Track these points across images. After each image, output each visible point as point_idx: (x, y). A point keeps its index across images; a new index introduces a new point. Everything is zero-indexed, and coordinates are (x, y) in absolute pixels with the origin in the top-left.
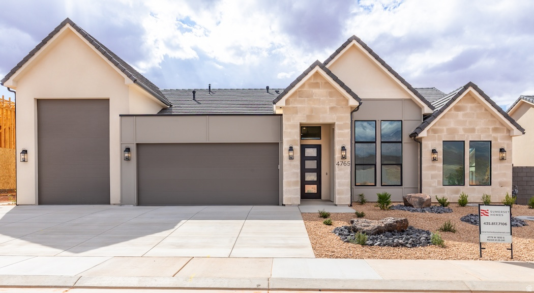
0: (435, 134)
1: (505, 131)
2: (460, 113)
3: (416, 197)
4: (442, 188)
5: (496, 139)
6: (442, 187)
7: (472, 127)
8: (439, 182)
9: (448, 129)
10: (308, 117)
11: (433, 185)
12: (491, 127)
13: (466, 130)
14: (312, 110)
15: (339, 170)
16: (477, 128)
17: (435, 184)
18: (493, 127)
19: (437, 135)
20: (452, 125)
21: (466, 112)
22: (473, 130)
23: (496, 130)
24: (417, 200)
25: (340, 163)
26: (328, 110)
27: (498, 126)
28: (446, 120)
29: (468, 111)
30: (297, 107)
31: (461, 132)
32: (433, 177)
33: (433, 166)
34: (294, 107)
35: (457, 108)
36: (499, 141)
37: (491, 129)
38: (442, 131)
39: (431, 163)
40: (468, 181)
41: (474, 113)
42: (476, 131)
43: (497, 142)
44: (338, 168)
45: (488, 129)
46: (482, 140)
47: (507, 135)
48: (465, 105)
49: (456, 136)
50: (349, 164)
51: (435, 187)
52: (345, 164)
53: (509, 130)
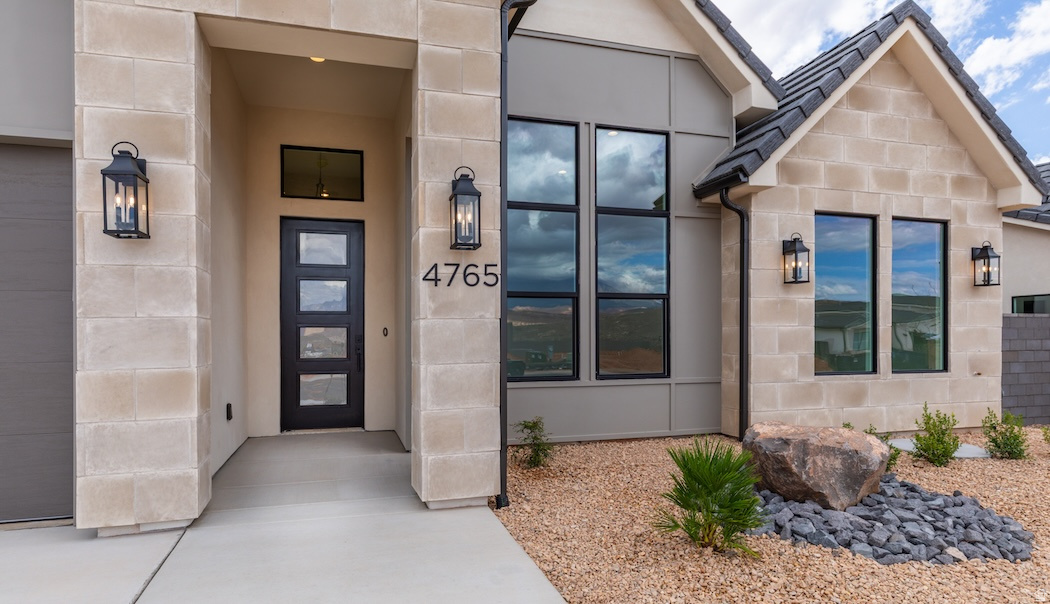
0: (792, 183)
1: (985, 190)
2: (867, 117)
4: (812, 385)
5: (961, 215)
6: (812, 378)
7: (898, 167)
8: (802, 359)
9: (829, 170)
11: (785, 372)
12: (950, 174)
13: (881, 179)
15: (436, 312)
16: (913, 173)
17: (791, 371)
18: (955, 173)
19: (796, 187)
20: (843, 156)
21: (882, 114)
22: (899, 180)
23: (961, 184)
25: (445, 272)
27: (967, 172)
28: (825, 135)
29: (889, 110)
31: (870, 184)
32: (785, 344)
33: (785, 302)
35: (857, 97)
36: (971, 222)
37: (948, 181)
38: (810, 174)
39: (779, 294)
40: (887, 356)
41: (905, 121)
42: (911, 182)
43: (964, 226)
44: (433, 297)
45: (942, 178)
46: (925, 216)
47: (990, 203)
48: (882, 89)
49: (854, 195)
50: (491, 280)
51: (793, 380)
52: (471, 279)
53: (993, 189)
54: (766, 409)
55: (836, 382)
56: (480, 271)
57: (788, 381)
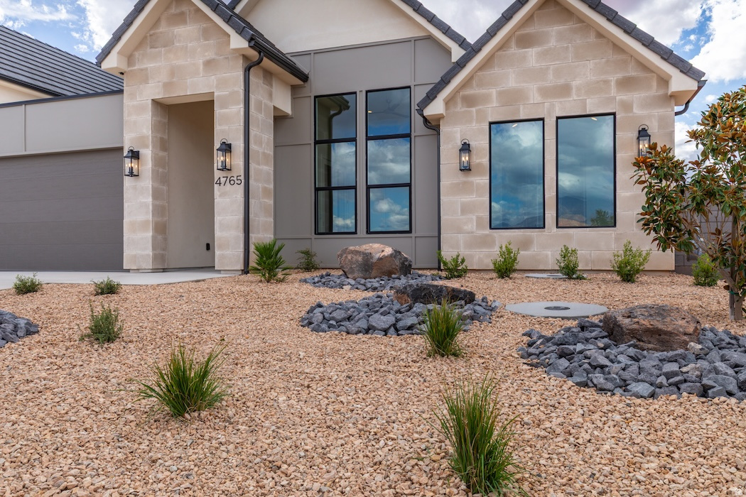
0: (469, 107)
1: (654, 84)
2: (532, 53)
3: (357, 252)
4: (487, 235)
5: (627, 107)
6: (488, 231)
7: (562, 81)
8: (479, 219)
9: (500, 94)
10: (167, 86)
11: (466, 228)
12: (613, 78)
13: (546, 92)
14: (173, 72)
15: (220, 196)
16: (575, 83)
17: (471, 226)
18: (620, 75)
19: (474, 109)
20: (511, 83)
21: (545, 47)
22: (564, 90)
23: (626, 84)
24: (360, 259)
25: (223, 180)
26: (201, 67)
27: (632, 72)
28: (496, 71)
29: (553, 43)
30: (146, 69)
31: (535, 97)
32: (466, 209)
33: (465, 183)
34: (142, 70)
35: (525, 41)
36: (637, 111)
37: (613, 84)
38: (486, 99)
39: (461, 178)
40: (552, 216)
41: (567, 47)
42: (574, 91)
43: (631, 115)
44: (219, 191)
45: (606, 82)
46: (588, 113)
47: (661, 92)
48: (545, 29)
49: (521, 107)
50: (239, 182)
51: (472, 233)
52: (232, 182)
53: (664, 81)
54: (451, 250)
55: (506, 234)
56: (235, 179)
57: (468, 233)
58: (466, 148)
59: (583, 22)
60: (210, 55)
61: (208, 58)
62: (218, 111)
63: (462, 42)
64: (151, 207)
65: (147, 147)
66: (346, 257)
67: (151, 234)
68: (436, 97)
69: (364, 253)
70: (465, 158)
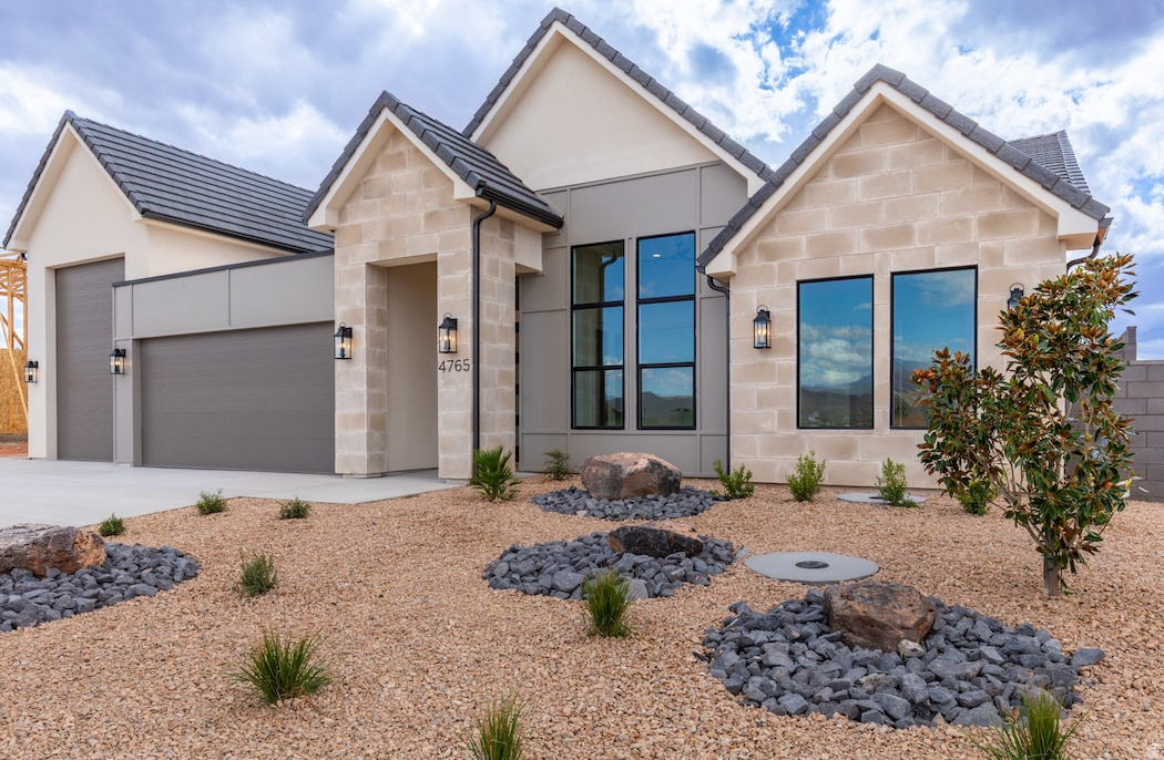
0: (769, 260)
1: (1036, 223)
2: (857, 183)
3: (604, 464)
4: (793, 437)
5: (995, 257)
6: (794, 431)
7: (899, 222)
8: (783, 416)
9: (812, 241)
10: (384, 246)
11: (764, 426)
12: (974, 216)
13: (875, 238)
14: (391, 228)
15: (444, 385)
16: (917, 225)
17: (771, 424)
18: (984, 212)
19: (775, 264)
20: (828, 226)
21: (876, 175)
22: (903, 235)
23: (992, 224)
24: (607, 473)
25: (447, 365)
26: (423, 222)
27: (1002, 206)
29: (886, 168)
30: (360, 225)
31: (860, 245)
32: (764, 400)
33: (763, 365)
34: (355, 226)
35: (847, 167)
36: (1009, 262)
37: (973, 224)
38: (792, 249)
39: (758, 356)
40: (884, 412)
41: (907, 174)
42: (916, 235)
43: (1000, 268)
44: (443, 378)
45: (964, 222)
46: (937, 266)
47: (1046, 235)
48: (875, 150)
49: (841, 260)
50: (466, 367)
51: (773, 433)
52: (458, 368)
53: (1051, 219)
54: (744, 456)
55: (819, 435)
56: (462, 363)
57: (767, 433)
58: (764, 317)
59: (931, 137)
60: (432, 206)
61: (430, 210)
62: (442, 278)
63: (761, 170)
64: (365, 398)
65: (360, 322)
66: (590, 470)
67: (366, 431)
68: (722, 249)
69: (612, 466)
70: (762, 331)
